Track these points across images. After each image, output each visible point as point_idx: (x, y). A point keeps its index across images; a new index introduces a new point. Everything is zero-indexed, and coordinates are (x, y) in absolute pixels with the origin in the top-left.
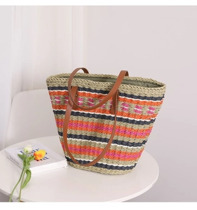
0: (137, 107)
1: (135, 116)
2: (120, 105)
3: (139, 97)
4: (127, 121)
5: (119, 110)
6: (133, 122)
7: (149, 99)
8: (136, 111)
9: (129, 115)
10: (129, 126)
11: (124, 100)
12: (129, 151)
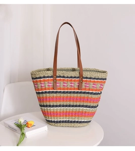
0: (94, 84)
1: (93, 90)
2: (84, 84)
3: (94, 79)
4: (88, 93)
5: (83, 87)
6: (91, 93)
7: (100, 79)
8: (93, 87)
9: (89, 90)
10: (90, 96)
11: (86, 81)
12: (91, 111)
